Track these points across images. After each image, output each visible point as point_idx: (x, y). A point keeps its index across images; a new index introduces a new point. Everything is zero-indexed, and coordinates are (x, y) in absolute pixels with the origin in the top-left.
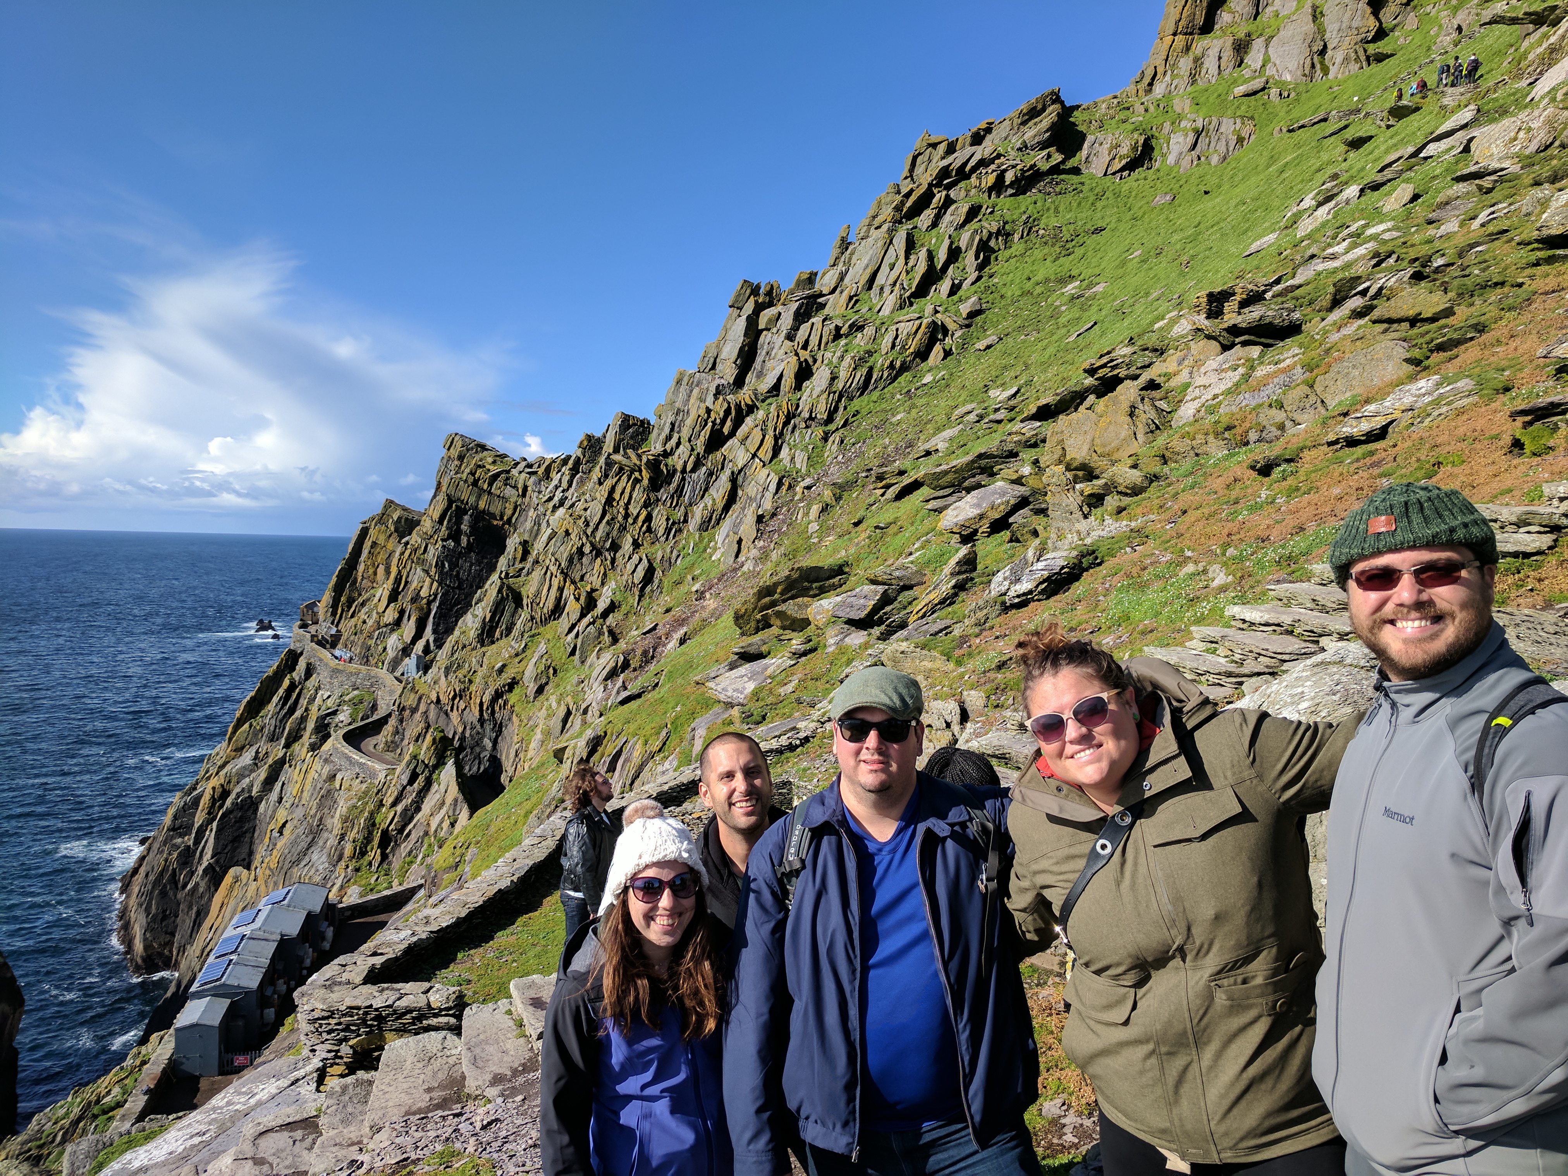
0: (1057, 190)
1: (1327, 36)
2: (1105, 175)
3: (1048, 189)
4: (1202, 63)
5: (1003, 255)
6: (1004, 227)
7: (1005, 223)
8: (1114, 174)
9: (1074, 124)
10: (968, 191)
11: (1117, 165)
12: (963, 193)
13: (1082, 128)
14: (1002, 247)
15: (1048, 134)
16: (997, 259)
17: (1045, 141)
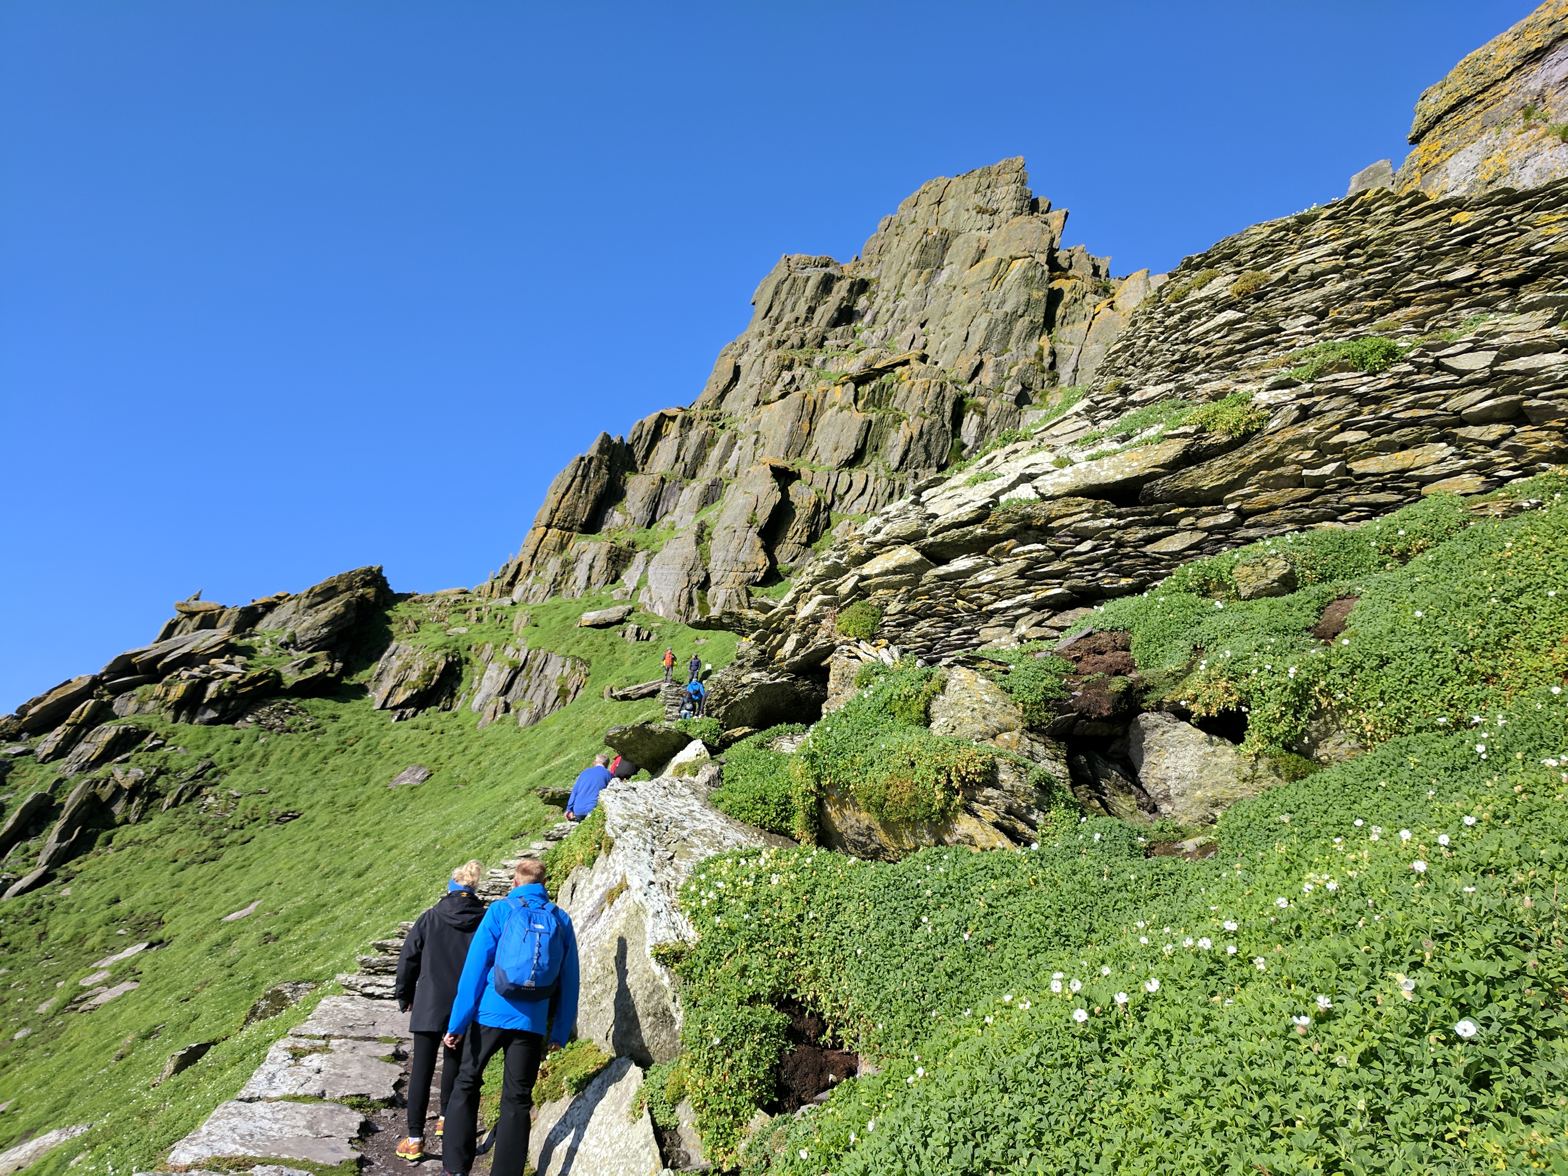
0: (287, 723)
1: (711, 566)
2: (383, 707)
3: (272, 720)
4: (573, 570)
6: (153, 780)
7: (161, 773)
8: (394, 708)
9: (389, 620)
10: (142, 703)
11: (401, 697)
12: (132, 705)
13: (394, 628)
15: (325, 630)
17: (322, 639)
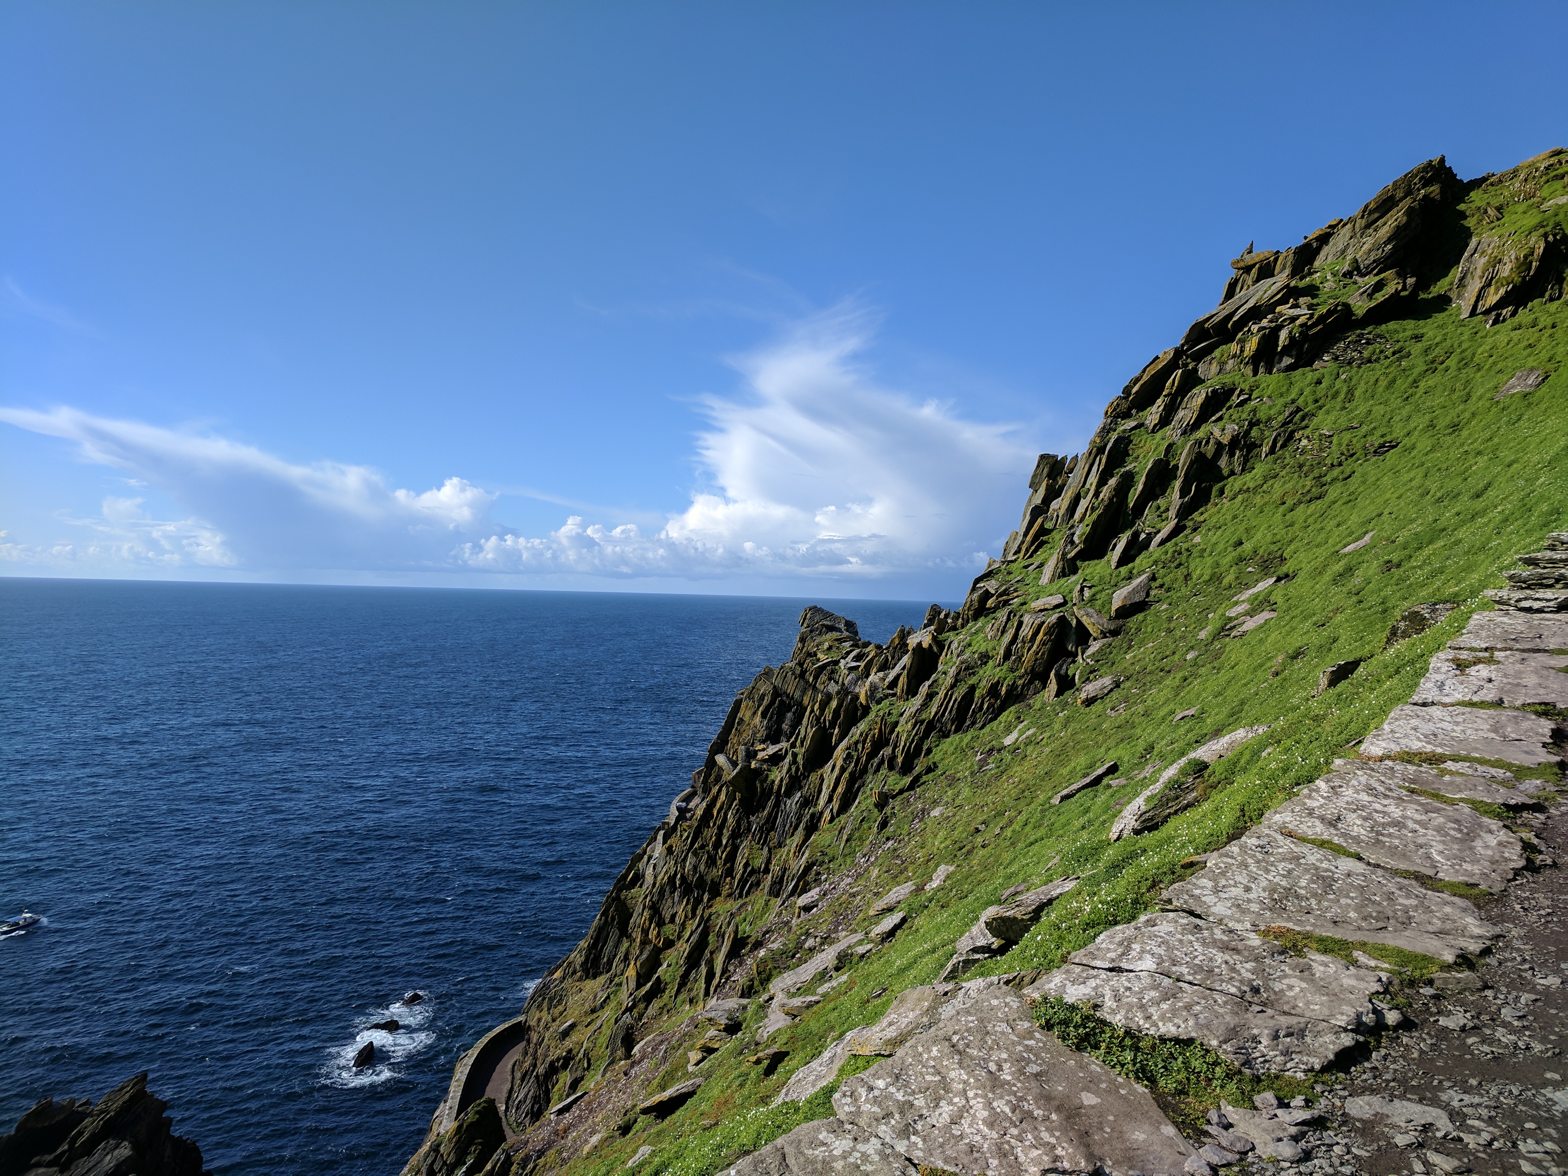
0: (1366, 354)
2: (1473, 313)
3: (1350, 354)
5: (1233, 484)
6: (1248, 432)
7: (1252, 425)
8: (1487, 312)
9: (1463, 215)
10: (1222, 364)
11: (1492, 298)
12: (1214, 368)
13: (1470, 223)
14: (1238, 469)
15: (1389, 247)
16: (1222, 492)
17: (1387, 258)
